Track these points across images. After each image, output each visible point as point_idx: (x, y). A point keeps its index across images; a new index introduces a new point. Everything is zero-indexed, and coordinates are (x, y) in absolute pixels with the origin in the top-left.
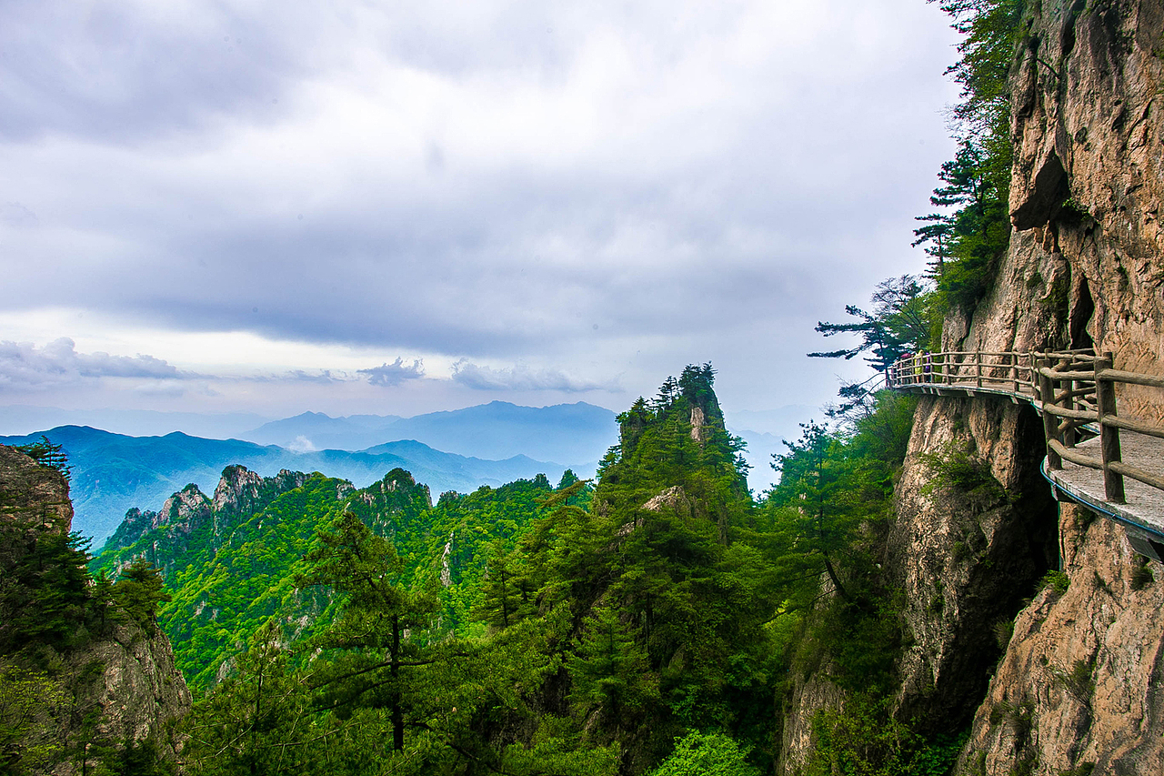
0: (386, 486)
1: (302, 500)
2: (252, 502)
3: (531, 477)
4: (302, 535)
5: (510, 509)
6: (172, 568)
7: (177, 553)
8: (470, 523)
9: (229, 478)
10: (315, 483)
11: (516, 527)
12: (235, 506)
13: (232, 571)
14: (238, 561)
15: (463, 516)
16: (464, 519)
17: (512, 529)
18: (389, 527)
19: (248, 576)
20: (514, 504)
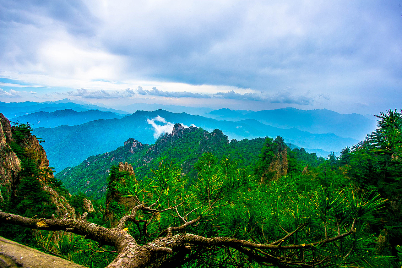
0: (212, 135)
1: (193, 136)
2: (182, 135)
3: (263, 137)
4: (191, 147)
5: (252, 148)
6: (161, 151)
7: (162, 148)
8: (236, 152)
9: (176, 127)
10: (199, 131)
11: (252, 156)
12: (177, 136)
13: (171, 155)
14: (172, 152)
15: (236, 149)
16: (235, 150)
17: (251, 157)
18: (210, 149)
19: (174, 157)
20: (254, 147)
